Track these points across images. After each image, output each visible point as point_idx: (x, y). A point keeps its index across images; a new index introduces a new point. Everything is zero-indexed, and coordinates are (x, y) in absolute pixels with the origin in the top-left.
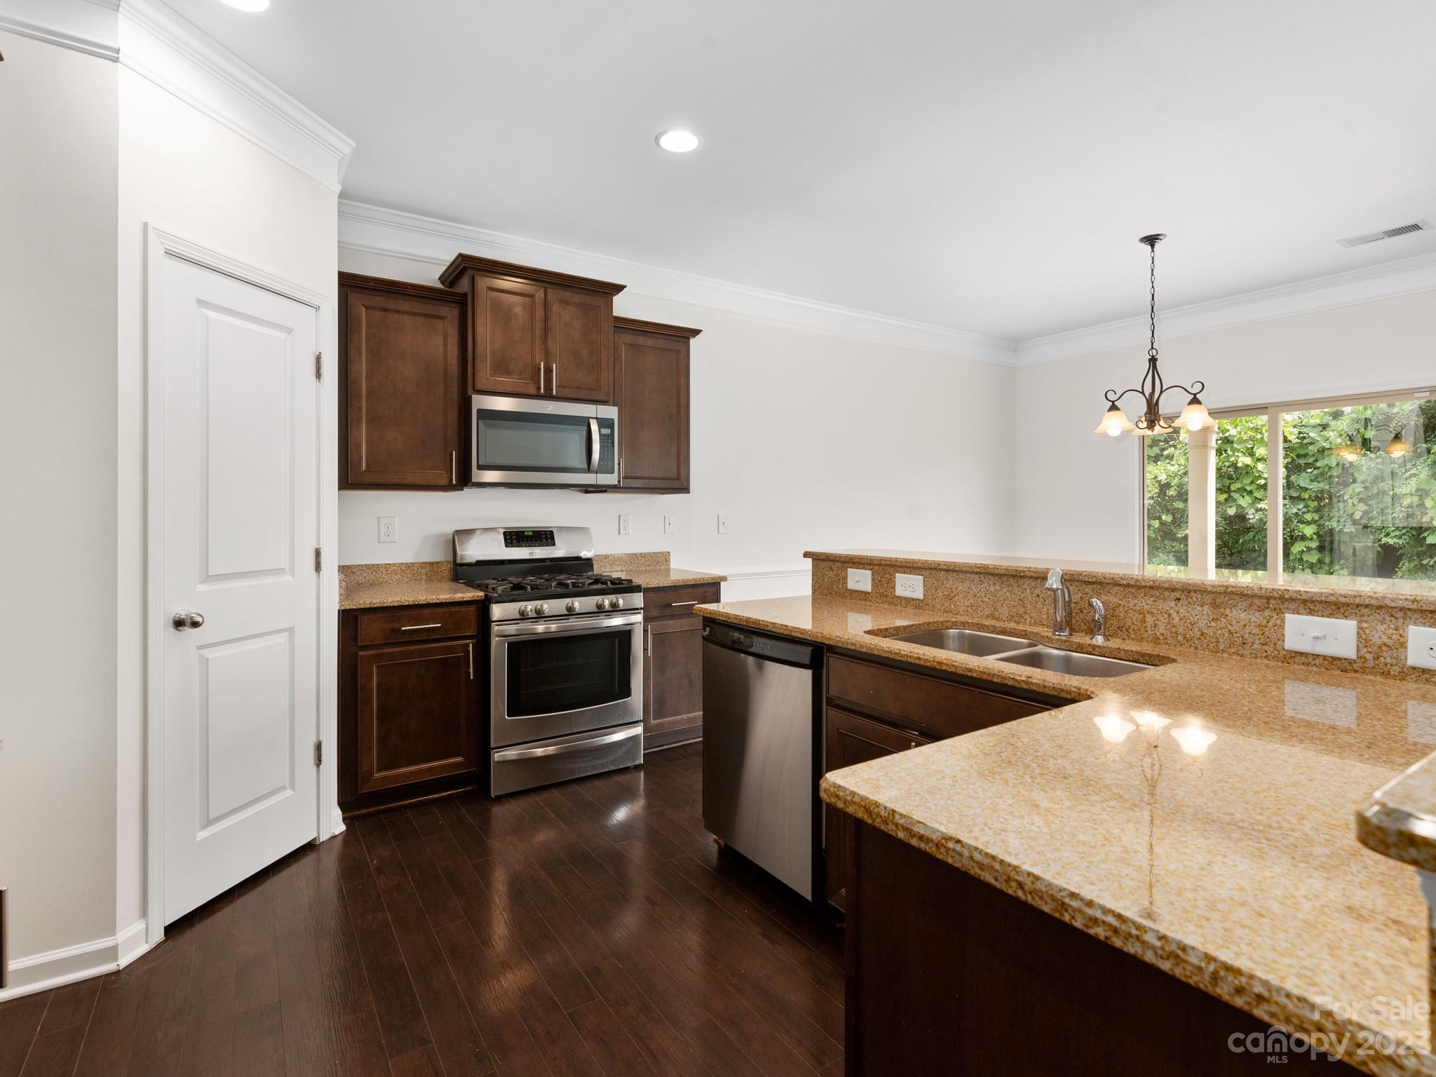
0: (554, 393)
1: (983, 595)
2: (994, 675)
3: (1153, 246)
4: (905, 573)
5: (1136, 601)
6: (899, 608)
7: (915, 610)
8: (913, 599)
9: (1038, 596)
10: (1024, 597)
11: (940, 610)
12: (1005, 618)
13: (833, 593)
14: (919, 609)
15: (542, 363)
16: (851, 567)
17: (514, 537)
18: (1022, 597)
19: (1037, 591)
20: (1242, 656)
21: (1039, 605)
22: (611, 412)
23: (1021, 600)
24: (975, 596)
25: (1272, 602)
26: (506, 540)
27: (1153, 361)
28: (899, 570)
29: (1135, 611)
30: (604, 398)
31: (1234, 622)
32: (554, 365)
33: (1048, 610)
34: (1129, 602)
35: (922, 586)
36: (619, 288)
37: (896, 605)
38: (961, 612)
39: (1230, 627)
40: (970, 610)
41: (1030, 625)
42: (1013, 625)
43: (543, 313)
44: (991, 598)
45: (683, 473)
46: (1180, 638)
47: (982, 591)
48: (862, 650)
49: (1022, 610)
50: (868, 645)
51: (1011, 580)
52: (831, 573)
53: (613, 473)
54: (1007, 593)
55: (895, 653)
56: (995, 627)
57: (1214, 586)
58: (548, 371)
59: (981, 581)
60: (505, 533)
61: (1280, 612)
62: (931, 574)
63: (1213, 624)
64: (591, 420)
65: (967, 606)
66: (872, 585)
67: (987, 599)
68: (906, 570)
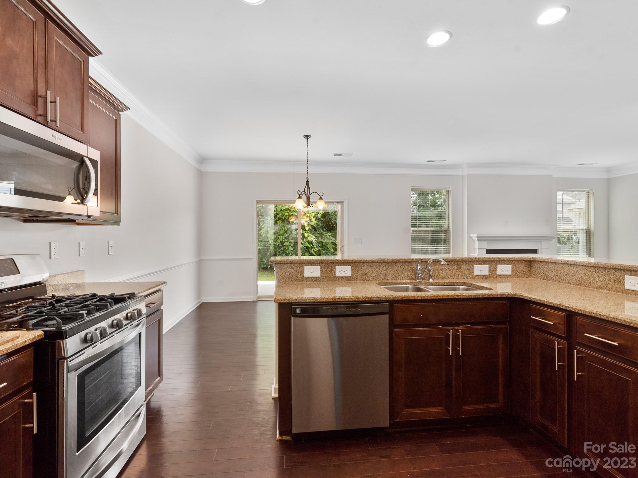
1: (381, 271)
2: (480, 295)
3: (307, 139)
4: (340, 265)
5: (436, 266)
6: (337, 282)
7: (347, 282)
8: (346, 277)
9: (403, 268)
10: (398, 270)
11: (360, 280)
12: (390, 279)
13: (294, 280)
14: (349, 281)
16: (307, 266)
18: (397, 270)
19: (403, 267)
20: (464, 279)
21: (404, 272)
23: (397, 271)
24: (377, 272)
25: (471, 262)
27: (308, 181)
28: (337, 264)
29: (436, 270)
31: (462, 270)
33: (407, 273)
34: (434, 267)
35: (351, 270)
37: (336, 281)
38: (371, 279)
39: (462, 271)
40: (375, 278)
41: (401, 280)
42: (394, 281)
44: (384, 272)
46: (449, 276)
47: (380, 269)
48: (419, 298)
49: (398, 275)
50: (421, 296)
51: (393, 264)
52: (292, 270)
54: (391, 269)
55: (436, 296)
56: (392, 283)
57: (459, 259)
59: (380, 265)
61: (473, 265)
62: (355, 265)
63: (457, 270)
65: (373, 276)
66: (321, 273)
67: (382, 273)
68: (341, 264)
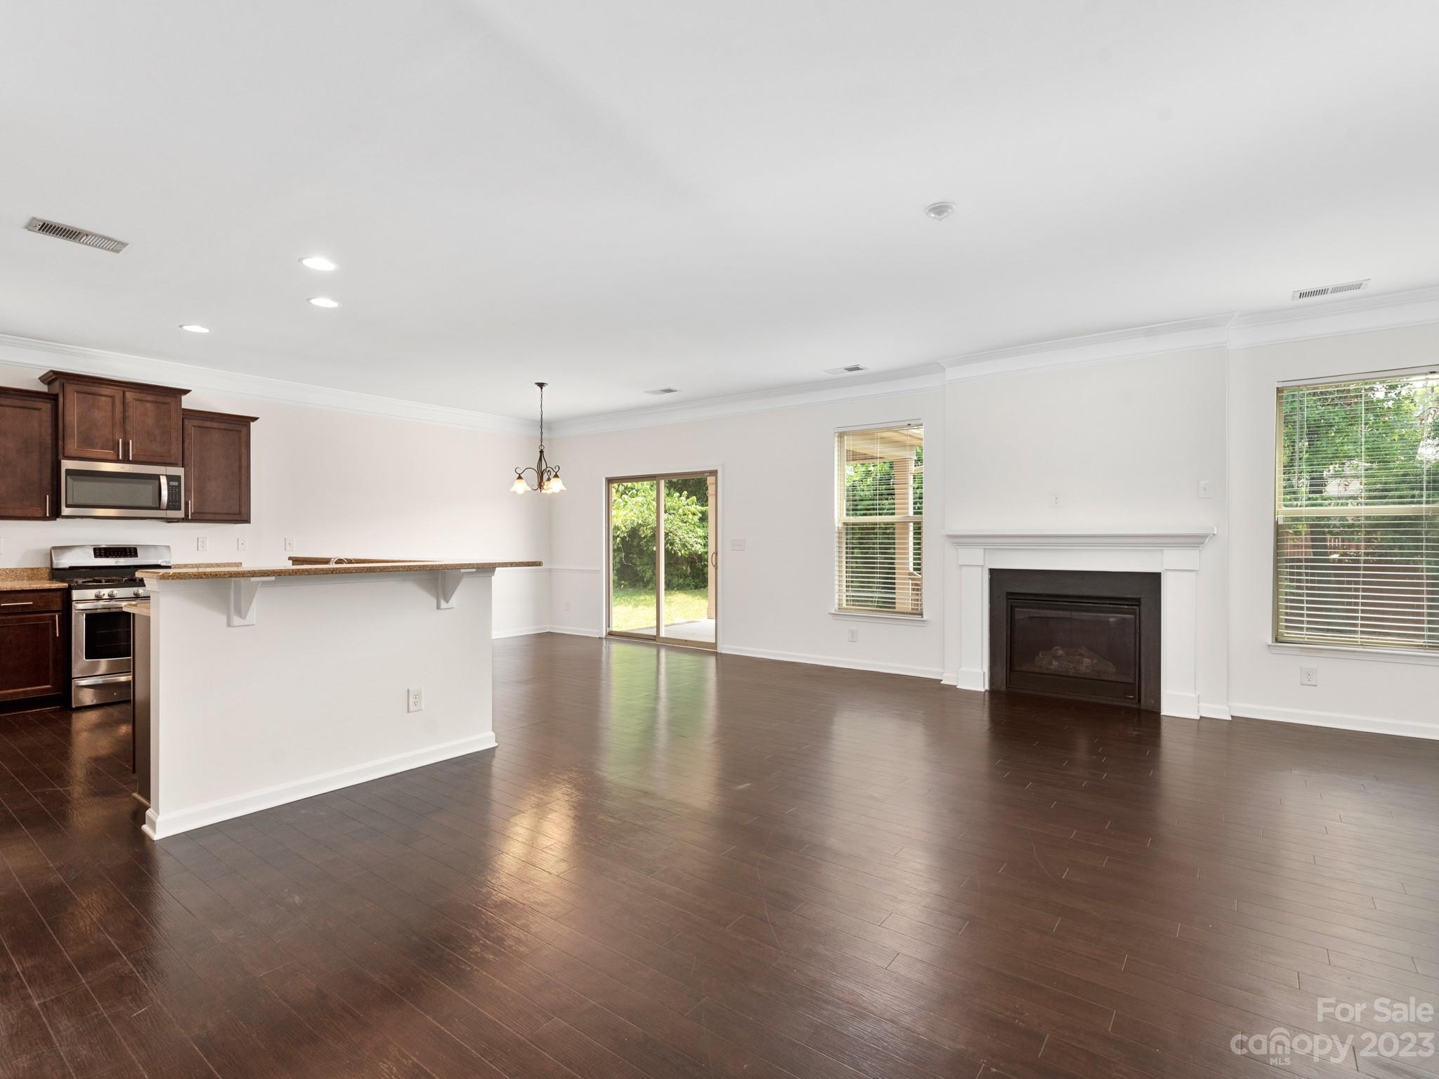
0: (131, 459)
3: (542, 388)
15: (120, 440)
17: (100, 552)
22: (179, 471)
26: (95, 554)
27: (541, 452)
30: (173, 461)
32: (131, 441)
36: (186, 392)
43: (122, 407)
45: (243, 510)
53: (180, 509)
58: (126, 445)
60: (94, 549)
64: (161, 477)
